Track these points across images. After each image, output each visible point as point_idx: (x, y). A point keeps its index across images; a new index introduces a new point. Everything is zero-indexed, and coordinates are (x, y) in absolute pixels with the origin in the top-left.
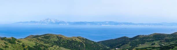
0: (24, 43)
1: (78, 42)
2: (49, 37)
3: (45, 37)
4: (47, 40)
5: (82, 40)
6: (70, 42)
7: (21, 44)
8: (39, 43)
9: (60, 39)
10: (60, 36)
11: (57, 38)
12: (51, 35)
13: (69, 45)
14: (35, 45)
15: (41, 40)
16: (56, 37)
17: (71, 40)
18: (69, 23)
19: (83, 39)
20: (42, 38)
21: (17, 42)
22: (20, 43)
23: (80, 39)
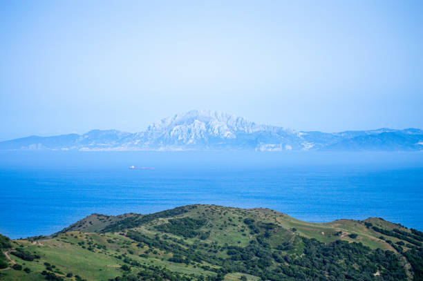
0: (52, 263)
1: (368, 249)
2: (200, 223)
3: (175, 227)
4: (190, 242)
5: (395, 240)
6: (325, 251)
7: (38, 267)
8: (140, 260)
9: (267, 236)
10: (262, 218)
11: (247, 231)
12: (213, 209)
13: (316, 271)
14: (119, 274)
15: (155, 243)
16: (241, 224)
17: (327, 242)
18: (315, 137)
19: (398, 233)
20: (161, 228)
21: (13, 260)
22: (28, 264)
23: (382, 232)
